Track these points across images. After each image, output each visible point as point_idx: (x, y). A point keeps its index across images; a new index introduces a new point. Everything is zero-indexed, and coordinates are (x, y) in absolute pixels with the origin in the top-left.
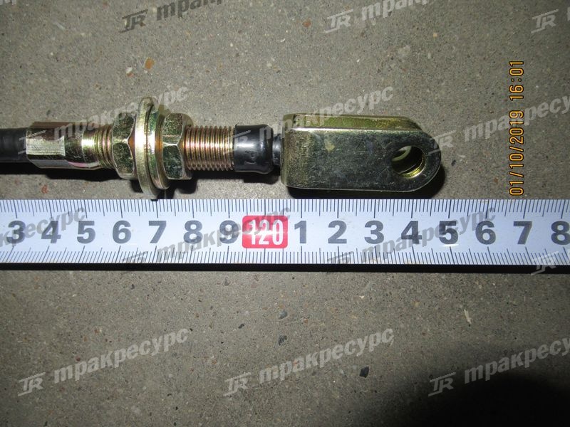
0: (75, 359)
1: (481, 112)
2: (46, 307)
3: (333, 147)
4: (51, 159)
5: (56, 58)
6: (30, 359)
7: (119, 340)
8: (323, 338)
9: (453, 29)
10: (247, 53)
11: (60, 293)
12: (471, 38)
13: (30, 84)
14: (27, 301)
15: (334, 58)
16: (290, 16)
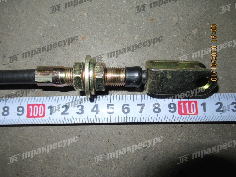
0: (55, 168)
1: (229, 57)
2: (42, 145)
3: (170, 77)
4: (46, 83)
5: (43, 36)
6: (35, 168)
7: (74, 159)
8: (162, 157)
9: (216, 21)
10: (126, 33)
11: (48, 139)
12: (224, 25)
13: (32, 47)
14: (33, 142)
15: (164, 35)
16: (144, 16)
